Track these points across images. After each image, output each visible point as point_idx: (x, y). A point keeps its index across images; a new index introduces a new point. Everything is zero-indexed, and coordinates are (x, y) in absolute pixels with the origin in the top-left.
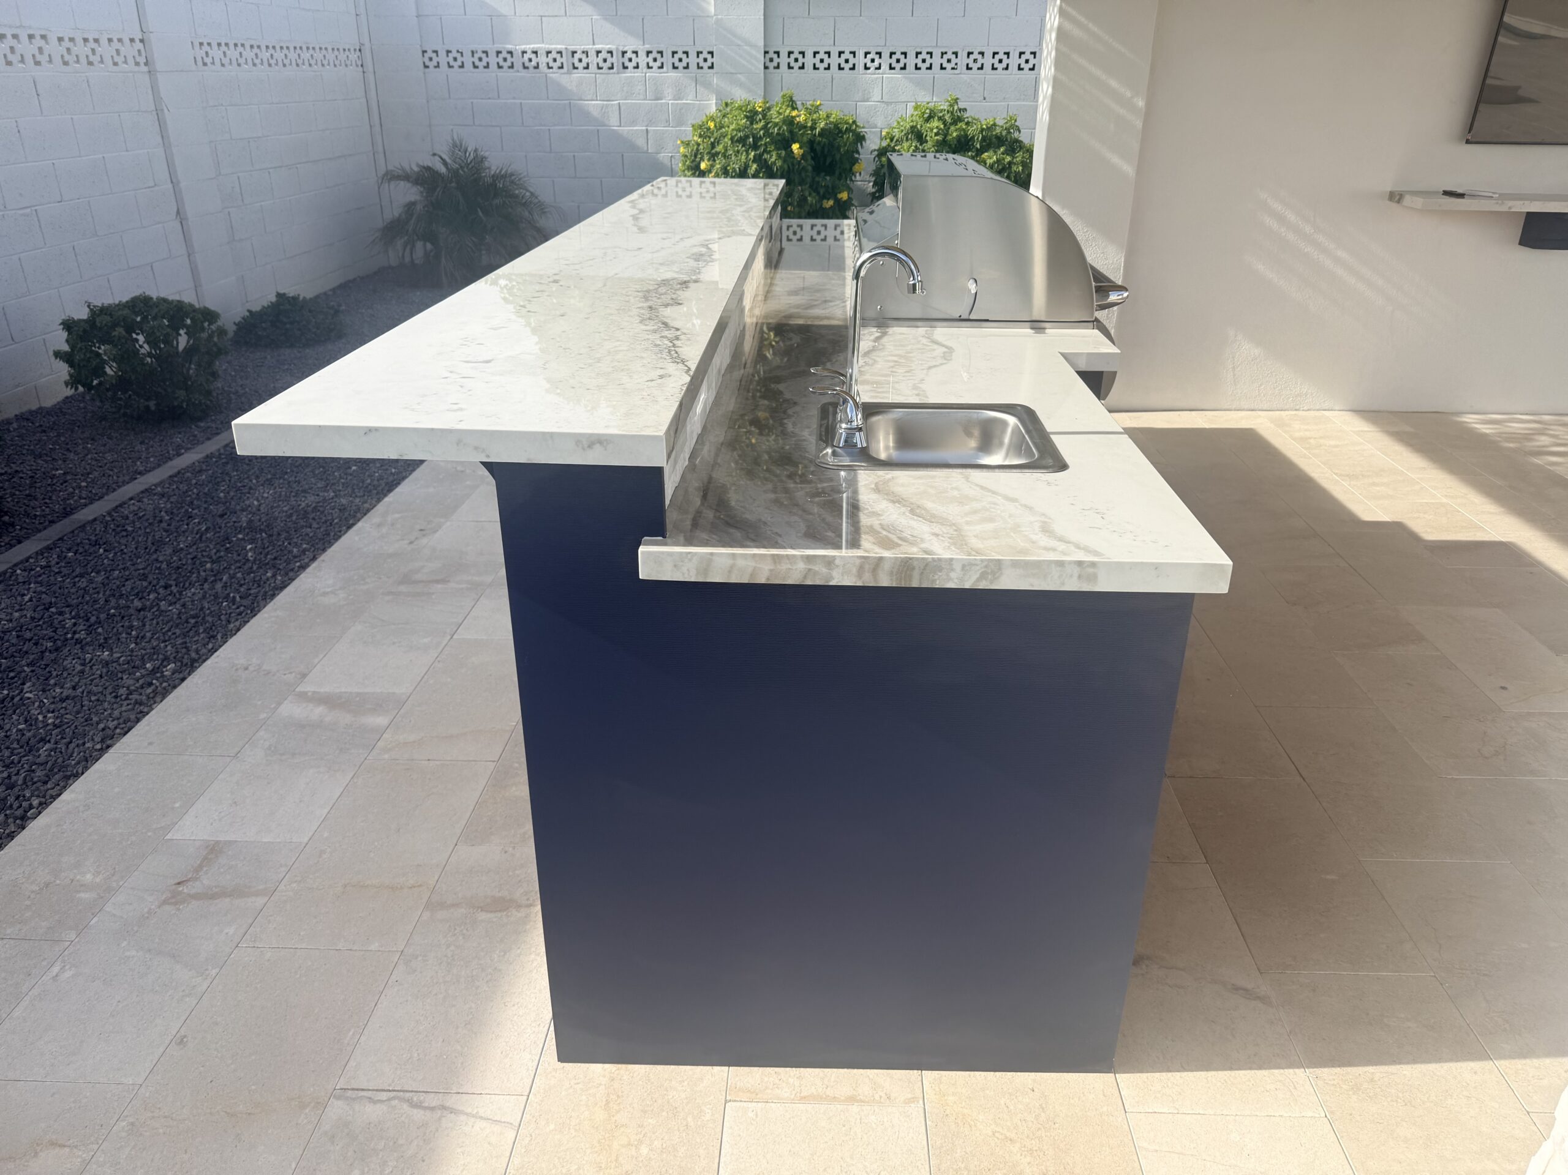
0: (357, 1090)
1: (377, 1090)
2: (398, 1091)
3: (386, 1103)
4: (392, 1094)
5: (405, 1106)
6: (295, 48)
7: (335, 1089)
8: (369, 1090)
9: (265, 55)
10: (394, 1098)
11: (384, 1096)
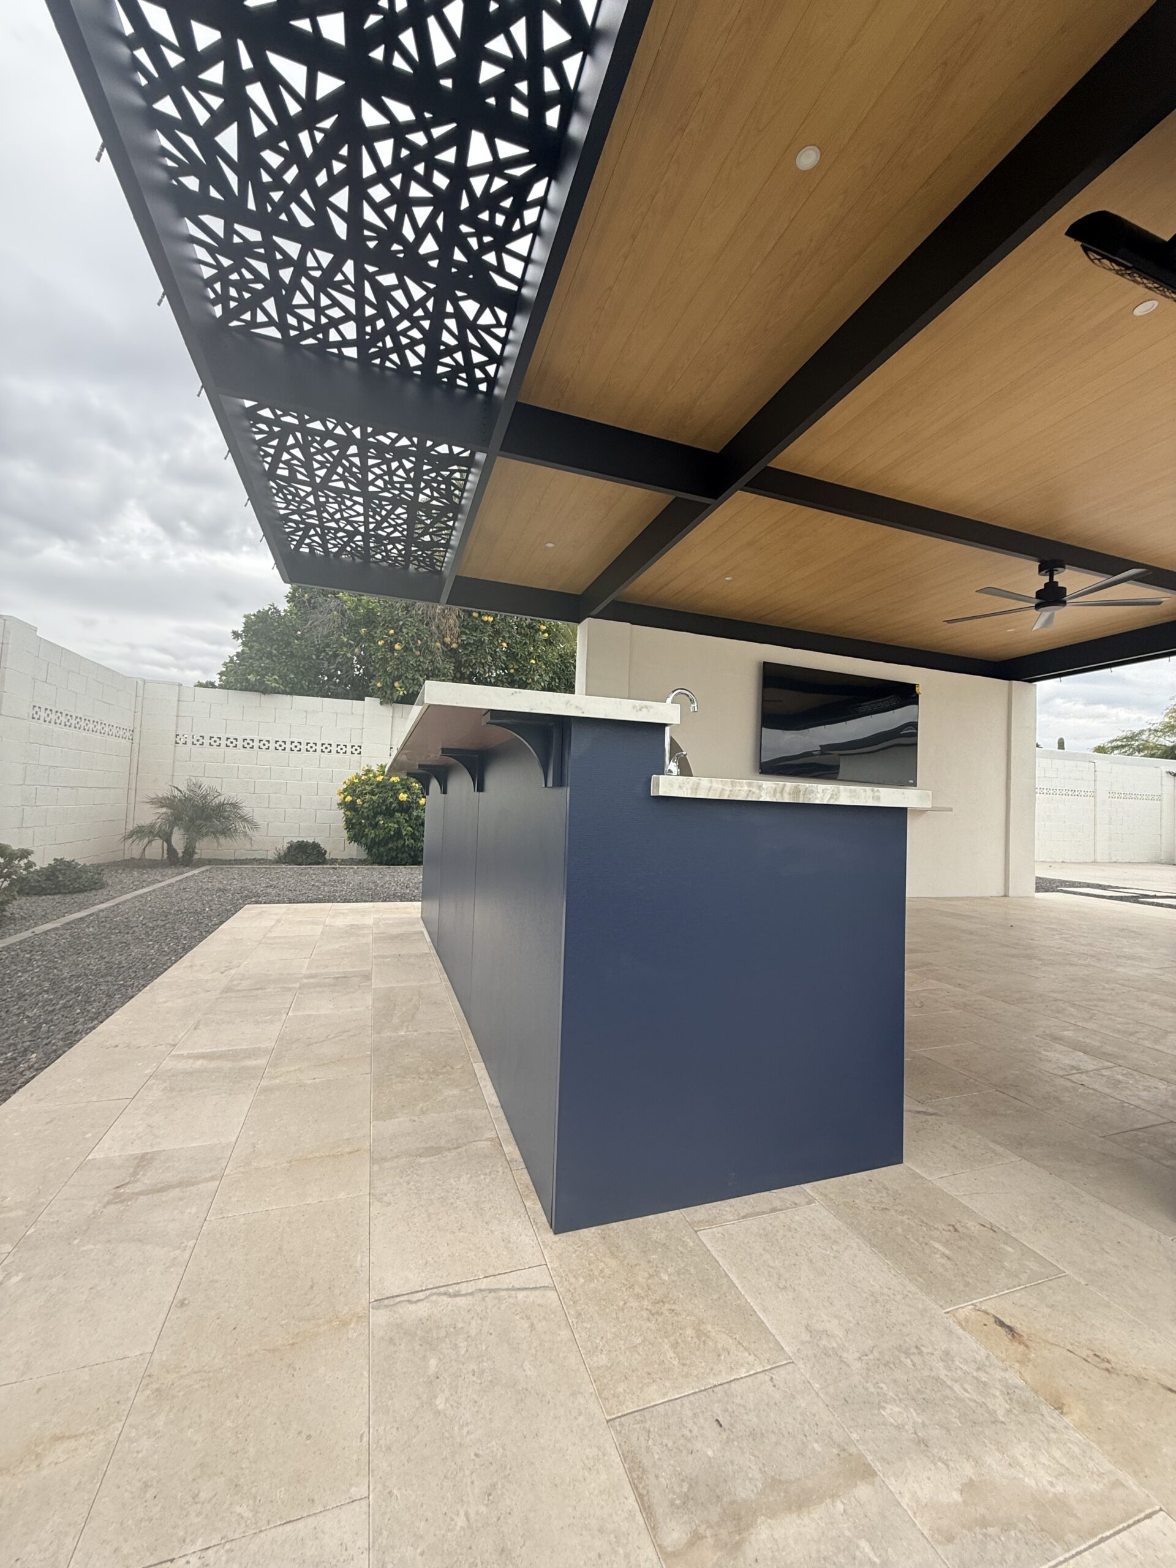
0: (393, 1297)
1: (411, 1293)
2: (431, 1289)
3: (425, 1301)
4: (428, 1292)
5: (445, 1298)
6: (94, 721)
7: (370, 1303)
8: (403, 1295)
9: (73, 722)
10: (431, 1295)
11: (421, 1295)
